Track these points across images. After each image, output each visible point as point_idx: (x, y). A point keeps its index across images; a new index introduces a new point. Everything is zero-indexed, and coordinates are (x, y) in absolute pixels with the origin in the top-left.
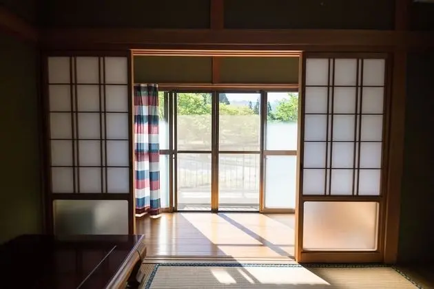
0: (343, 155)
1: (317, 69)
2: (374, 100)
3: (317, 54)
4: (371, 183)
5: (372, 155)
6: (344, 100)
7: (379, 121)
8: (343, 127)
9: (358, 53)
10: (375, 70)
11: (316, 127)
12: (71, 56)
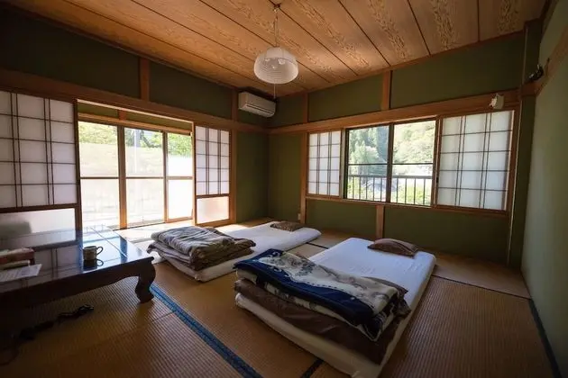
0: (213, 174)
1: (201, 131)
2: (225, 150)
3: (201, 125)
4: (225, 188)
5: (225, 175)
6: (213, 149)
7: (228, 159)
8: (213, 161)
9: (219, 127)
10: (225, 136)
11: (201, 161)
12: (11, 92)
